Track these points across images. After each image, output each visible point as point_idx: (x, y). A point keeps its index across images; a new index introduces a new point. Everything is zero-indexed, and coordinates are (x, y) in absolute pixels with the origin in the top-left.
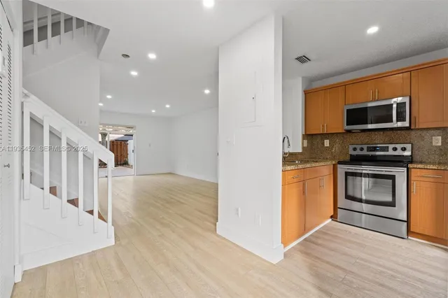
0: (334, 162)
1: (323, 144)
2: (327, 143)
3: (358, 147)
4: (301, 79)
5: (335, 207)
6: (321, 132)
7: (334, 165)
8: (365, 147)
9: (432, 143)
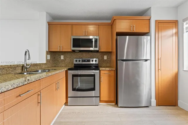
0: (66, 69)
1: (60, 58)
2: (62, 57)
3: (78, 60)
4: (45, 13)
5: (67, 97)
6: (59, 51)
7: (66, 71)
8: (81, 60)
9: (104, 58)
